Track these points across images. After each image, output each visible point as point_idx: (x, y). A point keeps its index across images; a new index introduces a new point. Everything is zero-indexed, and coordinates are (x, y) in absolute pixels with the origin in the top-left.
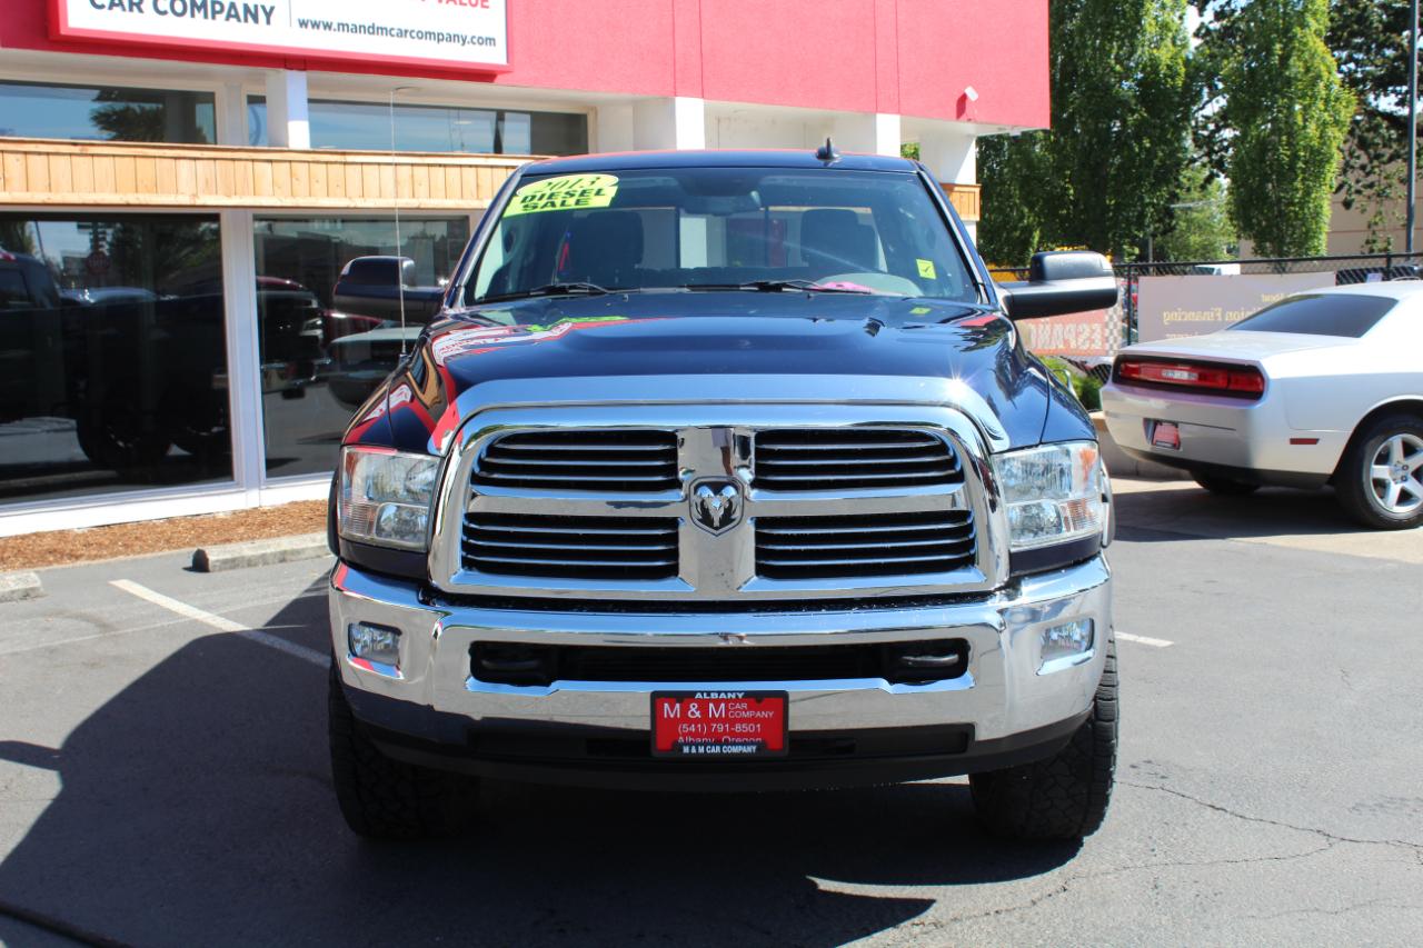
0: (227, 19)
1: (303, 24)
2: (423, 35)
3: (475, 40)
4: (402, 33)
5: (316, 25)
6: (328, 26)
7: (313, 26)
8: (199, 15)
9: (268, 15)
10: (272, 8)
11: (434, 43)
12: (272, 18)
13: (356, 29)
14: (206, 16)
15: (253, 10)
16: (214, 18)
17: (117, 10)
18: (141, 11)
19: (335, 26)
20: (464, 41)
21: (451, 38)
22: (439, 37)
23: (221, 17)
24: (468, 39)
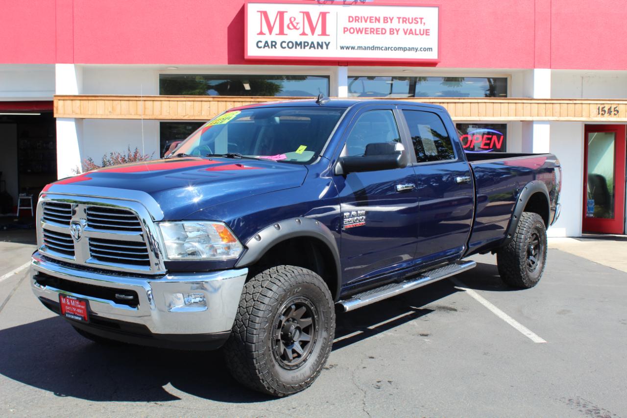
0: (310, 48)
1: (342, 48)
2: (396, 49)
3: (422, 49)
4: (386, 49)
5: (348, 48)
6: (353, 48)
7: (346, 49)
8: (299, 48)
9: (327, 45)
10: (329, 43)
11: (402, 52)
12: (329, 47)
13: (365, 48)
14: (301, 48)
15: (321, 44)
16: (304, 48)
17: (266, 48)
18: (275, 48)
19: (356, 48)
20: (417, 50)
21: (410, 49)
22: (404, 49)
23: (307, 48)
24: (419, 49)
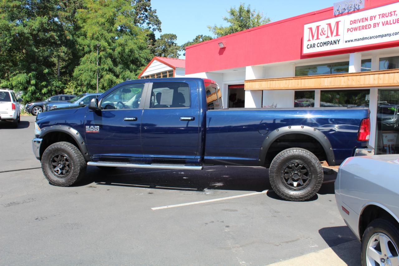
0: (330, 45)
1: (346, 42)
2: (377, 37)
3: (394, 34)
4: (371, 38)
5: (349, 41)
6: (352, 41)
8: (325, 45)
9: (338, 42)
10: (340, 40)
11: (380, 38)
12: (339, 42)
13: (359, 40)
14: (326, 45)
15: (335, 41)
16: (328, 45)
17: (311, 48)
18: (315, 47)
19: (354, 40)
20: (390, 35)
21: (386, 35)
22: (382, 36)
23: (329, 45)
24: (392, 34)
